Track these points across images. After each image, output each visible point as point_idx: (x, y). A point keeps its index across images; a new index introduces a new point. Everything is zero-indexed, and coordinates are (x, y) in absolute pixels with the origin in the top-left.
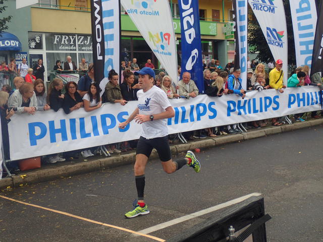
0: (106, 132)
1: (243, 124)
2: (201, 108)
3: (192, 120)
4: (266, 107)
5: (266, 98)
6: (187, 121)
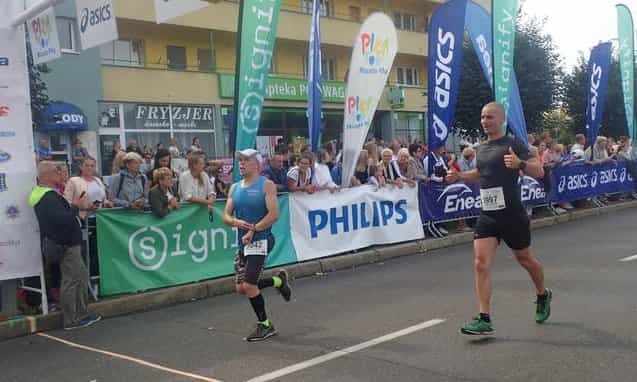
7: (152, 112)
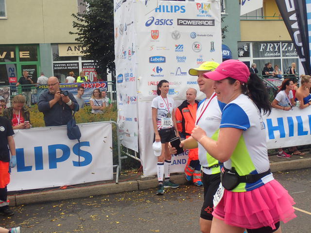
7: (270, 47)
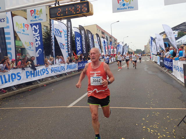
0: (13, 81)
1: (56, 76)
2: (44, 70)
3: (41, 75)
4: (62, 69)
5: (62, 67)
6: (40, 75)
